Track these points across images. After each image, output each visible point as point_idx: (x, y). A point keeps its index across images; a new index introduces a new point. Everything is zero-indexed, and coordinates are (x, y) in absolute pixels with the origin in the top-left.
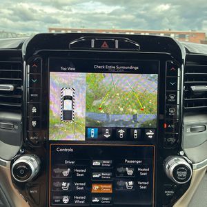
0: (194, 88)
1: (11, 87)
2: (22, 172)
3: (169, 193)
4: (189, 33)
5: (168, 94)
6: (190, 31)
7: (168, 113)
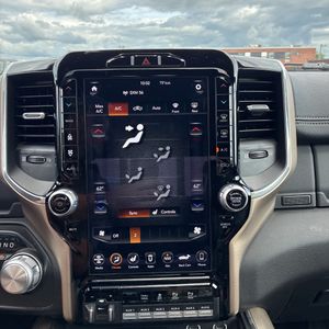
0: (250, 107)
1: (42, 114)
2: (60, 204)
3: (224, 225)
4: (289, 50)
5: (219, 114)
6: (292, 47)
7: (220, 135)
